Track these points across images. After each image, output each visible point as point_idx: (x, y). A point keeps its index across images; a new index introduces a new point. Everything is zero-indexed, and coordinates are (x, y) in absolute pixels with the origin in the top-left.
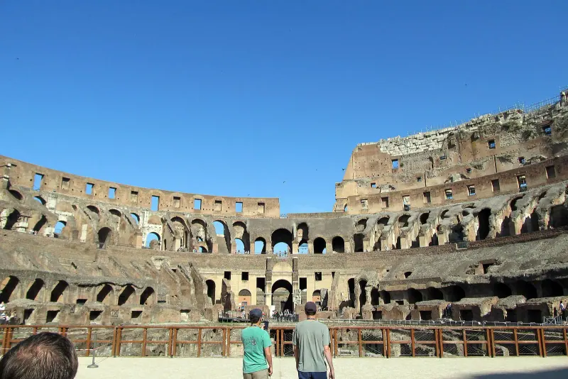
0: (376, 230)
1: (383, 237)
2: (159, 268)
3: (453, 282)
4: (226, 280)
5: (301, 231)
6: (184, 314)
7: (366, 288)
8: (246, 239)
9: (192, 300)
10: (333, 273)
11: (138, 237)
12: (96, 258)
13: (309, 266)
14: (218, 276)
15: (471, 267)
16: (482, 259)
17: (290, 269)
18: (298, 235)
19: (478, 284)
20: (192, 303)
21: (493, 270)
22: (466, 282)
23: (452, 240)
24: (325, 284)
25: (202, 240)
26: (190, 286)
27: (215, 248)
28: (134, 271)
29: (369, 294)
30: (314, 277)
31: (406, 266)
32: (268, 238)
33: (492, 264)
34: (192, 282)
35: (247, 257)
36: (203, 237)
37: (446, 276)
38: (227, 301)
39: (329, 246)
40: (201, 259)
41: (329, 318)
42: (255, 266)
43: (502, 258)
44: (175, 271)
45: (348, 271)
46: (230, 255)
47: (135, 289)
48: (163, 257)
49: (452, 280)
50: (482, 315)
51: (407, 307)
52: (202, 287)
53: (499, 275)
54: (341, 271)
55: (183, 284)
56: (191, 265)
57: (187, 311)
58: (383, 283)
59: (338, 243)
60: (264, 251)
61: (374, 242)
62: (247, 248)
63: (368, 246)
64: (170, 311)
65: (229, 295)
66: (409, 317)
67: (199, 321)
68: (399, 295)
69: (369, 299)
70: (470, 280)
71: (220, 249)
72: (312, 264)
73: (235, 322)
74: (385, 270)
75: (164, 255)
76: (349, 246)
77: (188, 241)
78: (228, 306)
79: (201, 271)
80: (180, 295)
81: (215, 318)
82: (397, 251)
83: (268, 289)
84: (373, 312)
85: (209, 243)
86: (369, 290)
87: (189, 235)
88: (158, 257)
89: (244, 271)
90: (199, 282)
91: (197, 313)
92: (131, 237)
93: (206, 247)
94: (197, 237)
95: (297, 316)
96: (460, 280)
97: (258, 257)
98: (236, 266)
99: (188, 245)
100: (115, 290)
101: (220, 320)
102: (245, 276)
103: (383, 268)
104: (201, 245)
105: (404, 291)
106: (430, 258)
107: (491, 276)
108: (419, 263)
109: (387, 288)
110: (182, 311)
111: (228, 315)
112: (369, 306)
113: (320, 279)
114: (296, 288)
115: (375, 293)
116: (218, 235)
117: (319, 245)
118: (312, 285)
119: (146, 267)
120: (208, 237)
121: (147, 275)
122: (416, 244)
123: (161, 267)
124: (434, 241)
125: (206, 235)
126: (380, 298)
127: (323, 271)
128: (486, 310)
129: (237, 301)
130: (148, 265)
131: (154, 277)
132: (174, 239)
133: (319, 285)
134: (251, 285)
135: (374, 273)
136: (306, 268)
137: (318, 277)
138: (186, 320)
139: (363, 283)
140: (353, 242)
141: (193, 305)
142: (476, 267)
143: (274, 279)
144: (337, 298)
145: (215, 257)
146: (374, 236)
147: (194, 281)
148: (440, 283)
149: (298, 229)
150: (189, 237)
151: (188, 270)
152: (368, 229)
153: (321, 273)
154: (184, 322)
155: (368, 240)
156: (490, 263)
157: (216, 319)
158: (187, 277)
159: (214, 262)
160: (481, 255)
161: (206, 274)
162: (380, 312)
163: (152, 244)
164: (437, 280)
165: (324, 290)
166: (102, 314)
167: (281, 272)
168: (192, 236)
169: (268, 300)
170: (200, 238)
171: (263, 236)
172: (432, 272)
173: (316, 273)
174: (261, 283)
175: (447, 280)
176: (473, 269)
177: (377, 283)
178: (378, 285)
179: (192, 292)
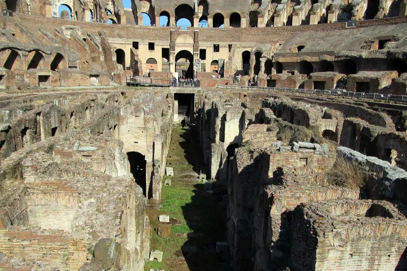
0: (270, 9)
1: (276, 14)
2: (69, 37)
3: (347, 56)
4: (134, 49)
5: (201, 7)
6: (94, 79)
7: (261, 59)
8: (152, 13)
9: (102, 66)
10: (230, 46)
11: (47, 6)
12: (5, 25)
13: (209, 38)
14: (127, 46)
15: (366, 42)
16: (378, 36)
17: (191, 41)
18: (199, 11)
19: (373, 59)
20: (102, 69)
21: (391, 46)
22: (361, 57)
23: (340, 19)
24: (223, 55)
25: (111, 13)
26: (99, 53)
27: (123, 20)
28: (43, 38)
29: (263, 65)
30: (212, 49)
31: (299, 40)
32: (172, 12)
33: (390, 40)
34: (101, 49)
35: (153, 29)
36: (112, 10)
37: (341, 51)
38: (135, 68)
39: (227, 21)
40: (110, 29)
41: (227, 84)
42: (161, 38)
43: (400, 35)
44: (85, 40)
45: (243, 44)
46: (136, 26)
47: (44, 54)
48: (73, 27)
49: (347, 54)
50: (380, 88)
51: (300, 78)
52: (111, 55)
53: (398, 50)
54: (238, 44)
55: (93, 51)
56: (100, 35)
57: (96, 76)
58: (277, 55)
59: (235, 19)
60: (168, 24)
61: (267, 20)
62: (153, 22)
63: (262, 22)
64: (79, 76)
65: (137, 62)
66: (302, 86)
67: (108, 85)
68: (291, 66)
69: (263, 69)
70: (365, 54)
71: (128, 21)
72: (211, 37)
73: (142, 86)
74: (278, 45)
75: (74, 25)
76: (244, 22)
77: (98, 14)
78: (136, 72)
79: (110, 40)
80: (90, 62)
81: (124, 82)
82: (289, 27)
83: (172, 58)
84: (267, 80)
85: (117, 15)
86: (263, 61)
87: (98, 7)
88: (69, 26)
89: (151, 41)
90: (108, 49)
91: (106, 77)
92: (41, 7)
93: (115, 19)
94: (106, 9)
95: (198, 81)
96: (354, 54)
97: (163, 29)
98: (143, 37)
99: (98, 17)
100: (21, 55)
101: (128, 84)
102: (151, 47)
103: (277, 42)
104: (110, 17)
105: (297, 62)
106: (322, 34)
107: (388, 52)
108: (311, 38)
109: (281, 60)
110: (91, 76)
111: (135, 80)
112: (262, 75)
113: (218, 51)
114: (196, 58)
115: (269, 64)
116: (125, 9)
117: (218, 20)
118: (211, 55)
119: (56, 35)
120: (116, 10)
121: (56, 42)
122: (306, 22)
123: (71, 35)
124: (324, 20)
125: (114, 8)
126: (273, 68)
127: (221, 44)
128: (385, 83)
129: (145, 68)
130: (57, 33)
131: (64, 45)
132: (84, 9)
133: (217, 56)
134: (157, 54)
135: (269, 46)
136: (206, 40)
137: (216, 48)
138: (96, 85)
139: (259, 55)
140: (248, 19)
141: (104, 71)
142: (372, 42)
143: (178, 50)
144: (233, 67)
145: (123, 28)
146: (267, 13)
147: (104, 49)
148: (333, 57)
149: (199, 5)
150: (98, 9)
151: (98, 40)
152: (262, 7)
153: (219, 45)
154: (94, 85)
155: (263, 16)
156: (386, 39)
157: (124, 84)
158: (97, 45)
159: (122, 33)
160: (376, 32)
161: (116, 43)
162: (275, 80)
163: (63, 14)
164: (331, 53)
165: (221, 60)
166: (4, 78)
167: (184, 43)
168: (100, 8)
169: (172, 68)
170: (110, 11)
171: (167, 10)
172: (324, 46)
173: (214, 45)
174: (166, 53)
175: (341, 54)
176: (369, 43)
177: (272, 54)
178: (273, 57)
179: (102, 58)
